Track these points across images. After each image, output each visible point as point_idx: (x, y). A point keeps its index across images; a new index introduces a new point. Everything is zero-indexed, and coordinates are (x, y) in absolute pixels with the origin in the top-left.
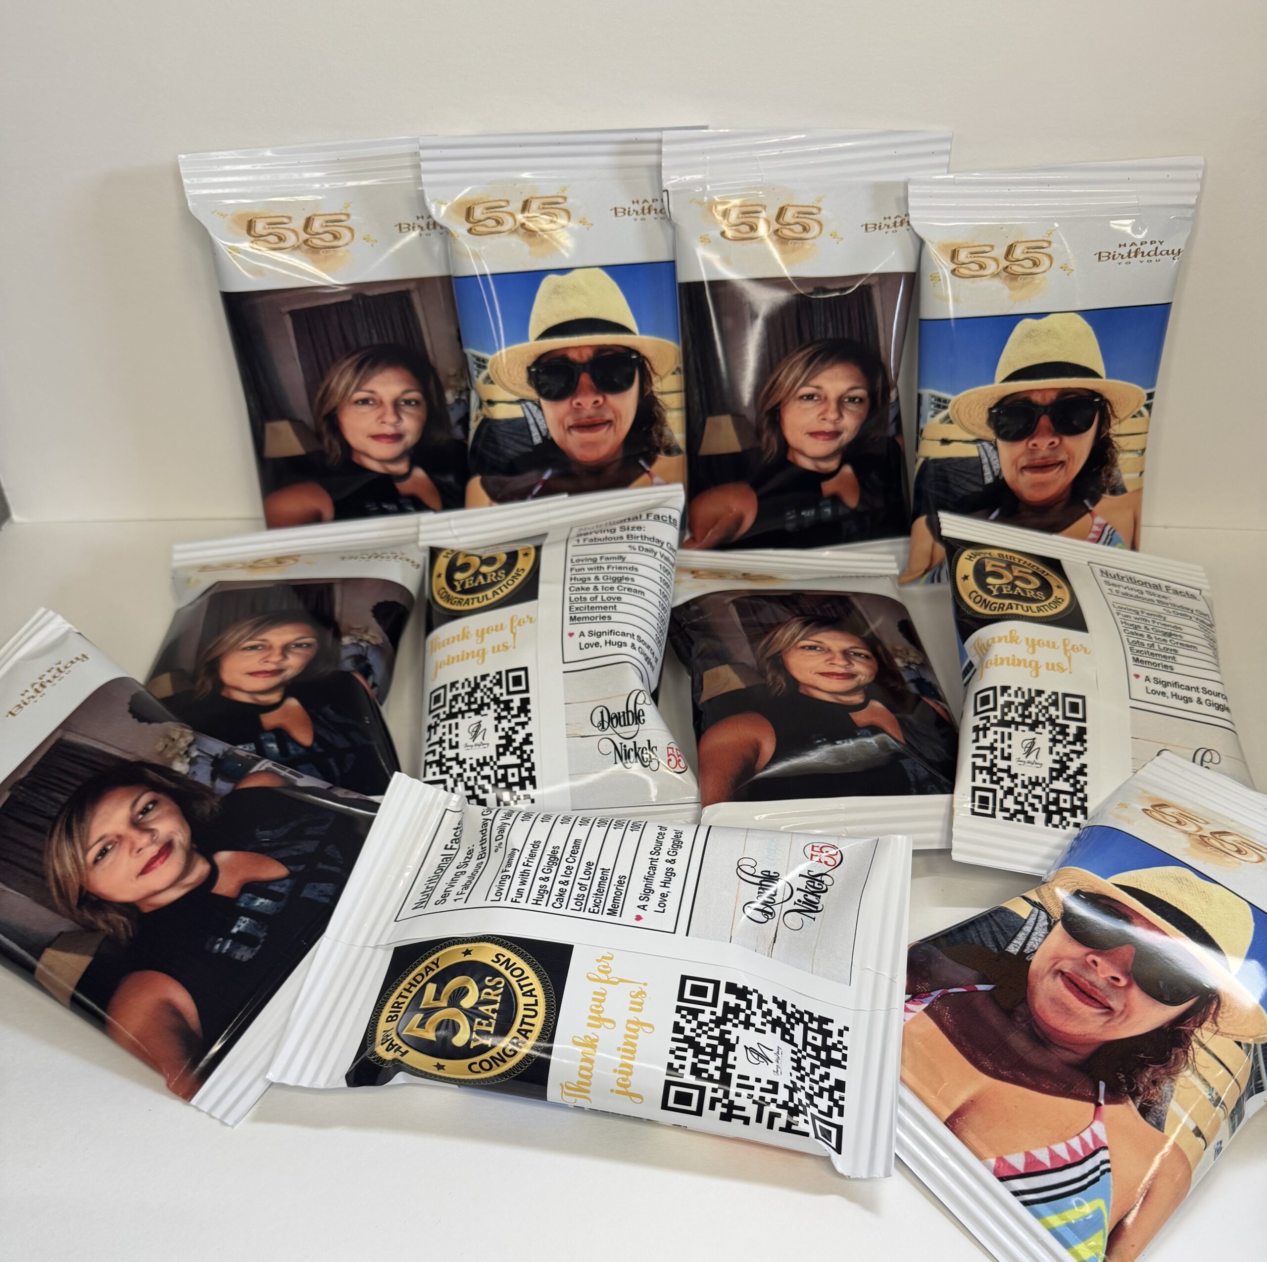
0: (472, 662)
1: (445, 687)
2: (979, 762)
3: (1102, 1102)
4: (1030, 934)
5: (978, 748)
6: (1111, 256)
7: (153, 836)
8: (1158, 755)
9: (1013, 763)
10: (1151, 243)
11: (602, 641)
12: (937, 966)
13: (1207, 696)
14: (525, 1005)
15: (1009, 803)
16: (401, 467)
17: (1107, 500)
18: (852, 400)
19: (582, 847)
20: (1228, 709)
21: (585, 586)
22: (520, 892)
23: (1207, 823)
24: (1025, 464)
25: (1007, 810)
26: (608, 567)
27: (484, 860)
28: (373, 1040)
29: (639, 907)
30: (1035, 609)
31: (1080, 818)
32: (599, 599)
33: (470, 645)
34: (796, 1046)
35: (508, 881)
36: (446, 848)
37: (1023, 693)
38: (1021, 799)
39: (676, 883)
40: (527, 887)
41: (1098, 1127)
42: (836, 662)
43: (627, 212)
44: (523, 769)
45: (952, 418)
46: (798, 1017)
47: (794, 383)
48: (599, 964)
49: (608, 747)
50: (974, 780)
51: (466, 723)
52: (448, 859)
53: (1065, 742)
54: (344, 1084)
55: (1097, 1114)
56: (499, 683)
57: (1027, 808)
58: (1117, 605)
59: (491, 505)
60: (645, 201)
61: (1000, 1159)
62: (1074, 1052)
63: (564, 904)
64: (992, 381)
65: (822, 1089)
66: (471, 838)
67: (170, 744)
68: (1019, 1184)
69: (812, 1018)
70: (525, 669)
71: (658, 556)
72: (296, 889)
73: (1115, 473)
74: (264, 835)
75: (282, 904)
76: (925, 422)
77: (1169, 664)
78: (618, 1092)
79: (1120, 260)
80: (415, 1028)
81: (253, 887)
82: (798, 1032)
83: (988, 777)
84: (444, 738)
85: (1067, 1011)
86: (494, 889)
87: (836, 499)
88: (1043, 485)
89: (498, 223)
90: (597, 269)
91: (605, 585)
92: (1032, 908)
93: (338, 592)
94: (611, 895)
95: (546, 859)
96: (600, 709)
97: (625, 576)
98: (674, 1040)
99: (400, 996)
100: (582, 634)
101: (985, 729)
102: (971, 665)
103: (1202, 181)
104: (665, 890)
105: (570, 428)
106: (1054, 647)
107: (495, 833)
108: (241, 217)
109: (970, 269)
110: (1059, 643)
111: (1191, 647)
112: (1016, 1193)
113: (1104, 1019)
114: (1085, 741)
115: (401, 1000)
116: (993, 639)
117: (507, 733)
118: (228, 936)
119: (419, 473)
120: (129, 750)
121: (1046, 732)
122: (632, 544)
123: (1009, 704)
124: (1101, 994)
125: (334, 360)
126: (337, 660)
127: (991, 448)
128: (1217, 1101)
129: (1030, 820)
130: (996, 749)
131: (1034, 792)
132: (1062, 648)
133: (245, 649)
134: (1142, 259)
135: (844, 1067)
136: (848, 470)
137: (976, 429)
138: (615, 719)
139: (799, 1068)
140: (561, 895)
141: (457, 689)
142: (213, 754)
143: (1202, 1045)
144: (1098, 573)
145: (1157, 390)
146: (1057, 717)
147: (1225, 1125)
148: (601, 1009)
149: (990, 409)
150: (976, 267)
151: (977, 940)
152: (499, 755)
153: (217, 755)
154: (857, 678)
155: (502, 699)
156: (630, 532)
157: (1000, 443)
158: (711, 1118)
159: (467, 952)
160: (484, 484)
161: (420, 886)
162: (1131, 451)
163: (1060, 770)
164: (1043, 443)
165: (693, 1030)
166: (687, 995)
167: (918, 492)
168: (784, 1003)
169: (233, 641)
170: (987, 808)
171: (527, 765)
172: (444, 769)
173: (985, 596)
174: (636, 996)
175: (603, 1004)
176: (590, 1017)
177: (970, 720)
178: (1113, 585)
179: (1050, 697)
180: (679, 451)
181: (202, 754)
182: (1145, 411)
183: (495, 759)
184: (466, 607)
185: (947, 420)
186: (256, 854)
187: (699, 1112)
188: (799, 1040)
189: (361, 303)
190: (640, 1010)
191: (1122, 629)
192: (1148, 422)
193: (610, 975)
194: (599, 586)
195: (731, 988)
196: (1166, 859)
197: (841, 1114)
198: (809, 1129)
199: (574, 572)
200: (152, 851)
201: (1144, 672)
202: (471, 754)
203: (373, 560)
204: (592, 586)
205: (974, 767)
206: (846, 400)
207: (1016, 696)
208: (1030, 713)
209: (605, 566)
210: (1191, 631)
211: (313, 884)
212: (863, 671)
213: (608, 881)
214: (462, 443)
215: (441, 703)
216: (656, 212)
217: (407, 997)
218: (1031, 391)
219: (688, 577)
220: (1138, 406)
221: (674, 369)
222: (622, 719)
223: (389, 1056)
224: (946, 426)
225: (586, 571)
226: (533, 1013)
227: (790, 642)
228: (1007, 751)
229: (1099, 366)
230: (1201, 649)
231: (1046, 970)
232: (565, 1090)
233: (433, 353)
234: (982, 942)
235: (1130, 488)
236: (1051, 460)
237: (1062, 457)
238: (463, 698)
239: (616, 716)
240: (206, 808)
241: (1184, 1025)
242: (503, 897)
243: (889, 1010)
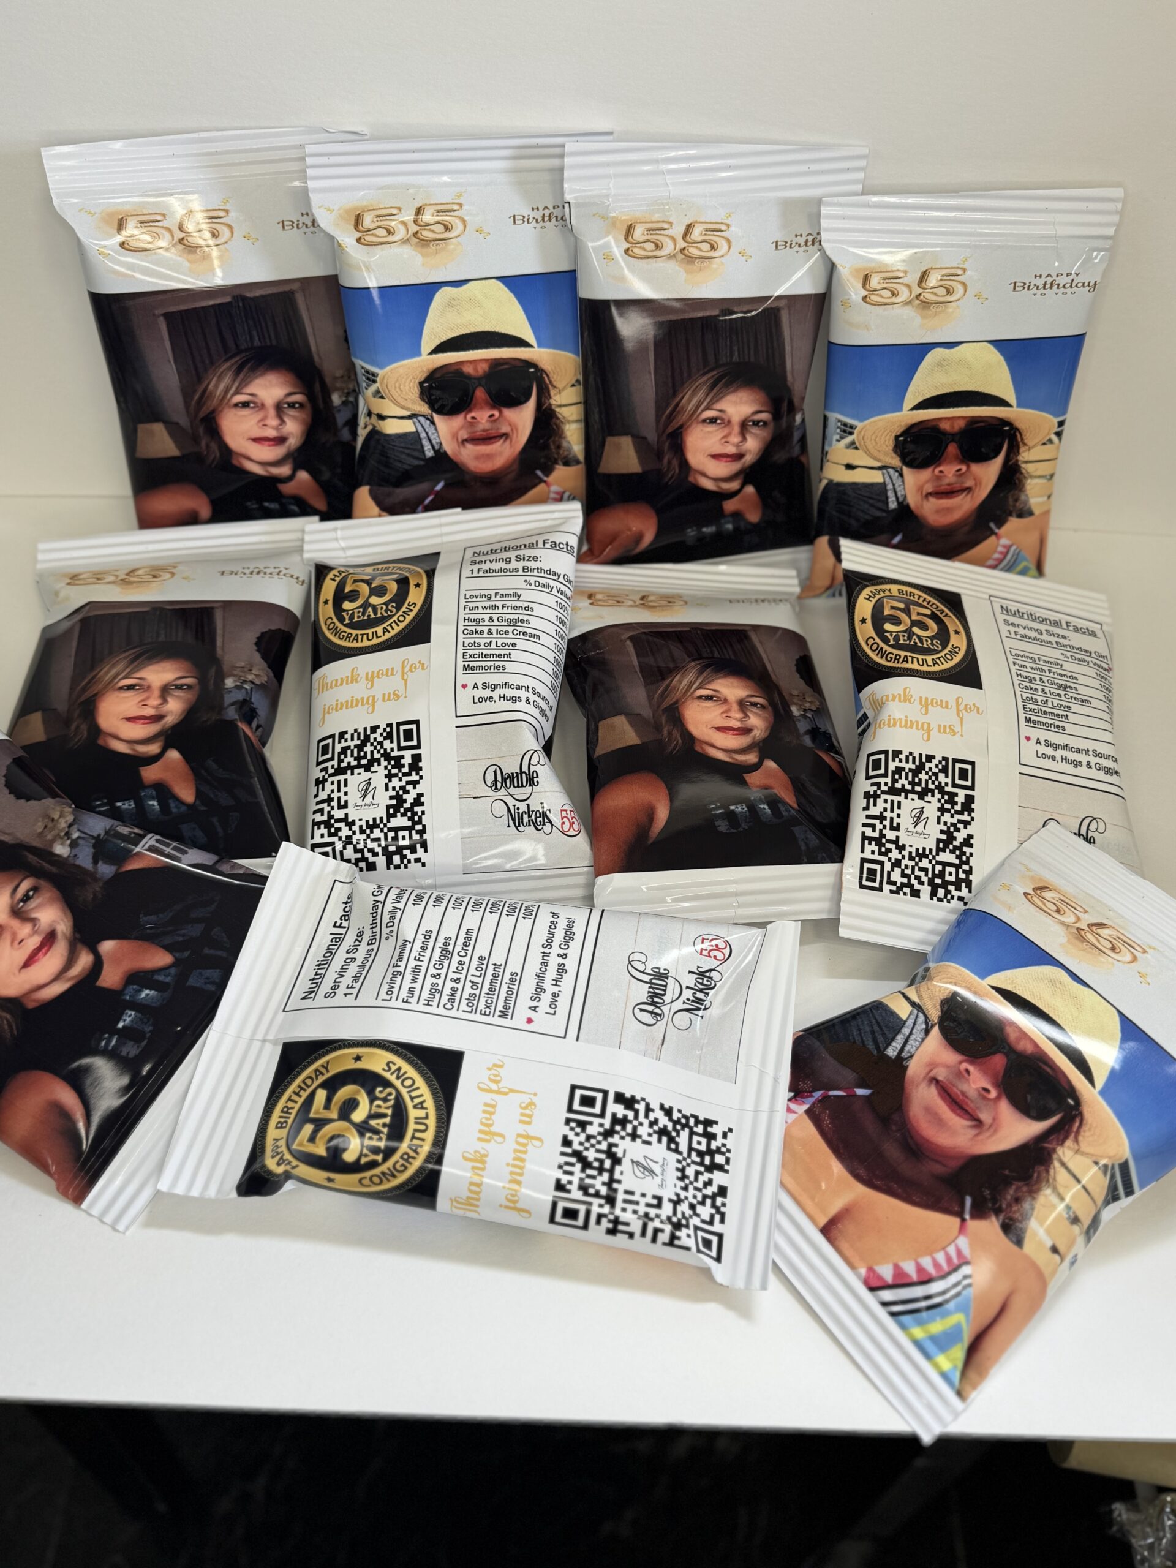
0: (362, 710)
1: (332, 736)
2: (869, 832)
3: (967, 1217)
4: (909, 1037)
5: (868, 817)
6: (1026, 286)
7: (35, 925)
8: (1044, 826)
9: (901, 834)
10: (1067, 275)
11: (495, 695)
12: (819, 1064)
13: (1097, 760)
14: (416, 1118)
15: (896, 876)
16: (285, 470)
17: (1013, 523)
18: (756, 423)
19: (474, 938)
20: (1117, 773)
21: (479, 629)
22: (411, 991)
23: (1086, 912)
24: (930, 490)
25: (894, 883)
26: (503, 607)
27: (375, 947)
28: (263, 1151)
29: (530, 1008)
30: (930, 663)
31: (964, 892)
32: (493, 646)
33: (359, 690)
34: (680, 1153)
35: (399, 978)
36: (335, 926)
37: (914, 758)
38: (908, 872)
39: (568, 980)
40: (418, 986)
41: (963, 1242)
42: (732, 714)
43: (525, 220)
44: (414, 832)
45: (857, 444)
46: (683, 1123)
47: (697, 407)
48: (490, 1072)
49: (502, 810)
50: (863, 851)
51: (357, 779)
52: (338, 939)
53: (953, 811)
54: (234, 1194)
55: (962, 1229)
56: (389, 737)
57: (914, 881)
58: (1014, 652)
59: (380, 516)
60: (546, 208)
61: (870, 1270)
62: (944, 1166)
63: (456, 1005)
64: (900, 409)
65: (705, 1197)
66: (361, 919)
67: (50, 825)
68: (887, 1295)
69: (697, 1122)
70: (417, 722)
71: (555, 591)
72: (182, 977)
73: (1023, 497)
74: (149, 921)
75: (167, 995)
76: (831, 445)
77: (1061, 724)
78: (507, 1207)
79: (1034, 291)
80: (305, 1142)
81: (138, 978)
82: (683, 1139)
83: (876, 849)
84: (332, 796)
85: (940, 1122)
86: (385, 987)
87: (737, 515)
88: (949, 510)
89: (389, 232)
90: (494, 280)
91: (500, 628)
92: (911, 1008)
93: (218, 616)
94: (503, 995)
95: (437, 952)
96: (493, 768)
97: (521, 617)
98: (563, 1154)
99: (290, 1099)
100: (476, 686)
101: (876, 796)
102: (865, 716)
103: (1121, 213)
104: (556, 989)
105: (465, 441)
106: (947, 707)
107: (386, 918)
108: (111, 215)
109: (881, 296)
110: (952, 703)
111: (1085, 702)
112: (885, 1304)
113: (973, 1132)
114: (973, 810)
115: (290, 1104)
116: (887, 696)
117: (397, 792)
118: (114, 1031)
119: (303, 475)
120: (7, 831)
121: (934, 800)
122: (528, 578)
123: (899, 770)
124: (972, 1105)
125: (212, 363)
126: (221, 708)
127: (897, 474)
128: (1075, 1220)
129: (916, 894)
130: (885, 818)
131: (920, 865)
132: (955, 707)
133: (121, 688)
134: (1058, 291)
135: (727, 1172)
136: (750, 489)
137: (881, 457)
138: (508, 780)
139: (683, 1177)
140: (452, 995)
141: (346, 740)
142: (95, 834)
143: (1063, 1164)
144: (998, 610)
145: (1069, 417)
146: (947, 784)
147: (1080, 1240)
148: (491, 1122)
149: (897, 437)
150: (889, 294)
151: (857, 1038)
152: (389, 816)
153: (99, 835)
154: (752, 734)
155: (393, 754)
156: (526, 564)
157: (906, 470)
158: (597, 1232)
159: (358, 1058)
160: (371, 492)
161: (309, 971)
162: (1040, 477)
163: (946, 842)
164: (949, 471)
165: (581, 1144)
166: (576, 1106)
167: (821, 512)
168: (671, 1109)
169: (108, 677)
170: (874, 881)
171: (419, 827)
172: (333, 830)
173: (882, 644)
174: (526, 1108)
175: (493, 1117)
176: (481, 1131)
177: (861, 785)
178: (1013, 624)
179: (940, 762)
180: (578, 462)
181: (83, 835)
182: (1055, 439)
183: (385, 821)
184: (355, 645)
185: (853, 445)
186: (140, 942)
187: (586, 1226)
188: (683, 1148)
189: (241, 304)
190: (529, 1123)
191: (1016, 683)
192: (1058, 448)
193: (500, 1085)
194: (494, 630)
195: (620, 1098)
196: (1044, 958)
197: (722, 1221)
198: (691, 1243)
199: (467, 611)
200: (34, 941)
201: (1035, 733)
202: (361, 814)
203: (255, 576)
204: (486, 629)
205: (864, 837)
206: (751, 423)
207: (907, 762)
208: (920, 780)
209: (500, 604)
210: (1087, 681)
211: (199, 971)
212: (758, 723)
213: (500, 979)
214: (350, 446)
215: (329, 756)
216: (557, 220)
217: (296, 1102)
218: (940, 419)
219: (585, 603)
220: (1048, 434)
221: (573, 382)
222: (516, 780)
223: (280, 1170)
224: (851, 451)
225: (481, 611)
226: (423, 1127)
227: (687, 691)
228: (896, 820)
229: (1010, 396)
230: (1095, 703)
231: (922, 1077)
232: (455, 1203)
233: (319, 355)
234: (863, 1042)
235: (1037, 511)
236: (957, 487)
237: (969, 483)
238: (352, 752)
239: (509, 777)
240: (88, 894)
241: (1048, 1143)
242: (394, 996)
243: (772, 1112)
